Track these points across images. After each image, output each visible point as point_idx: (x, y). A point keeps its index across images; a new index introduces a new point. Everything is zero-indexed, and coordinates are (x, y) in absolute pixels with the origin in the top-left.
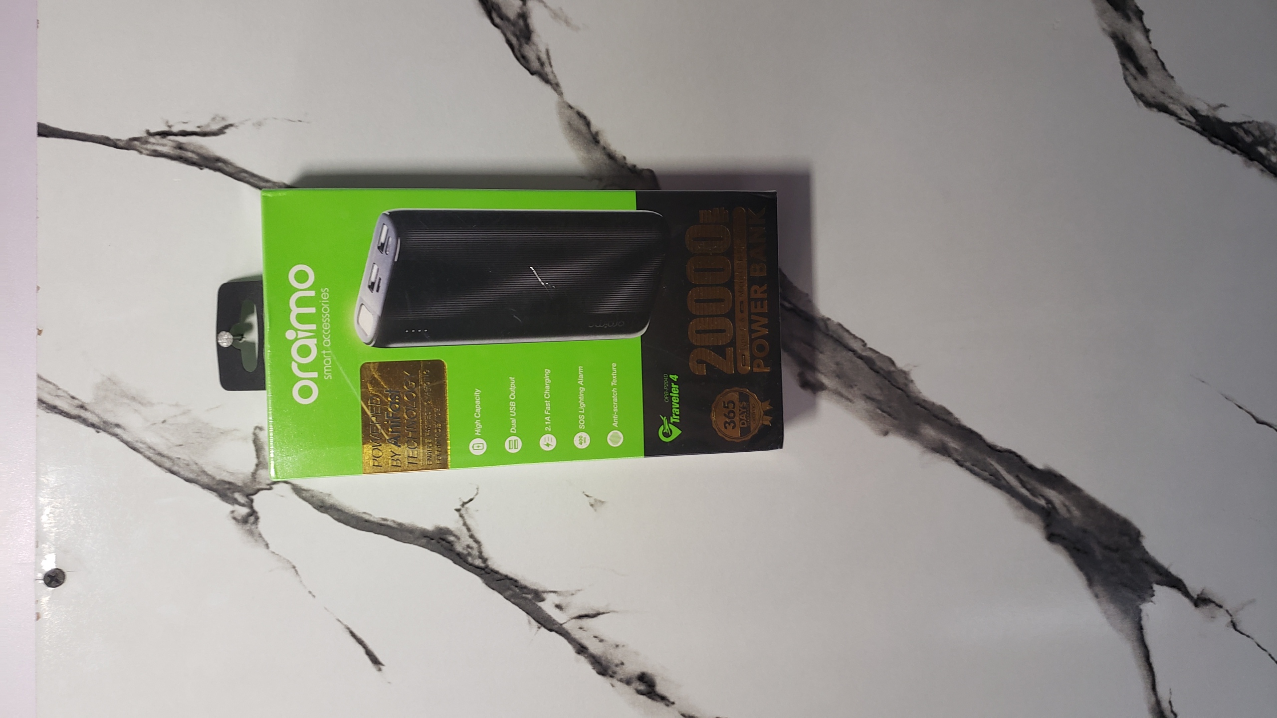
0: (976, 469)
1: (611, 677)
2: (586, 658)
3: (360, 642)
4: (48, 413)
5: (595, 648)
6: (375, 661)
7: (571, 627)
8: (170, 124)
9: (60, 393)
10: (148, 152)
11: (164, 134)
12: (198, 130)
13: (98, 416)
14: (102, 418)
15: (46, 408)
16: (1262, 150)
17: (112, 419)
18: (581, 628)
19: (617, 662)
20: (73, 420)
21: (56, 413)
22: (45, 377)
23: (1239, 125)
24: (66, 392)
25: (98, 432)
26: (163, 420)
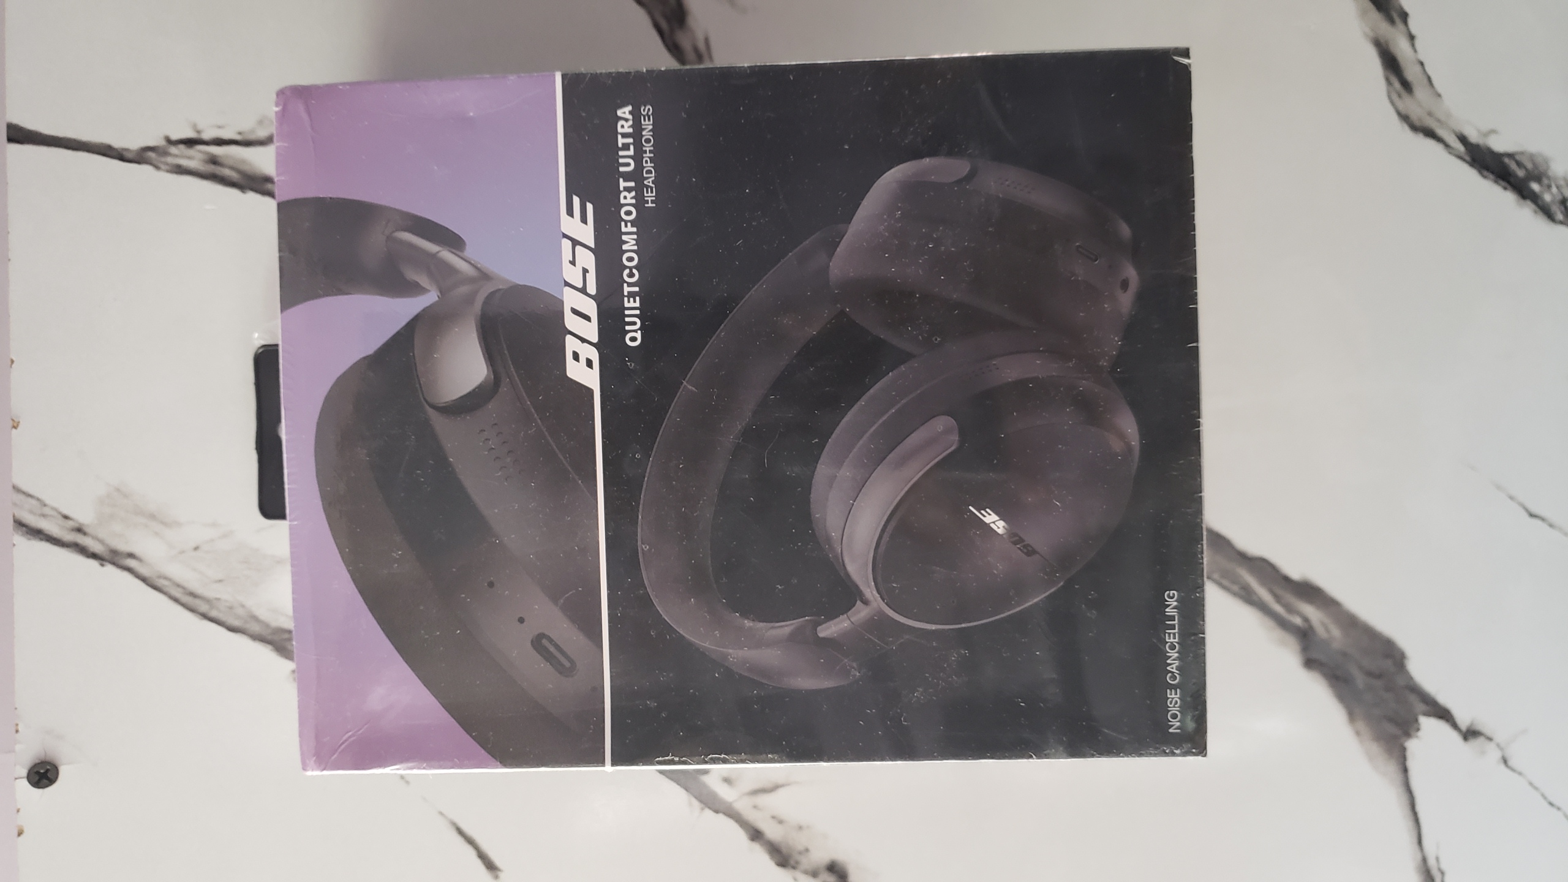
0: (1225, 582)
1: (794, 868)
2: (762, 845)
3: (470, 841)
4: (29, 539)
5: (772, 832)
6: (490, 866)
7: (743, 806)
8: (200, 127)
9: (46, 511)
10: (167, 167)
11: (190, 143)
12: (238, 137)
13: (101, 541)
14: (107, 545)
15: (27, 533)
16: (1535, 187)
17: (123, 547)
18: (755, 807)
19: (800, 848)
20: (66, 548)
21: (41, 540)
22: (24, 488)
23: (1511, 156)
24: (55, 509)
25: (102, 565)
26: (194, 545)
